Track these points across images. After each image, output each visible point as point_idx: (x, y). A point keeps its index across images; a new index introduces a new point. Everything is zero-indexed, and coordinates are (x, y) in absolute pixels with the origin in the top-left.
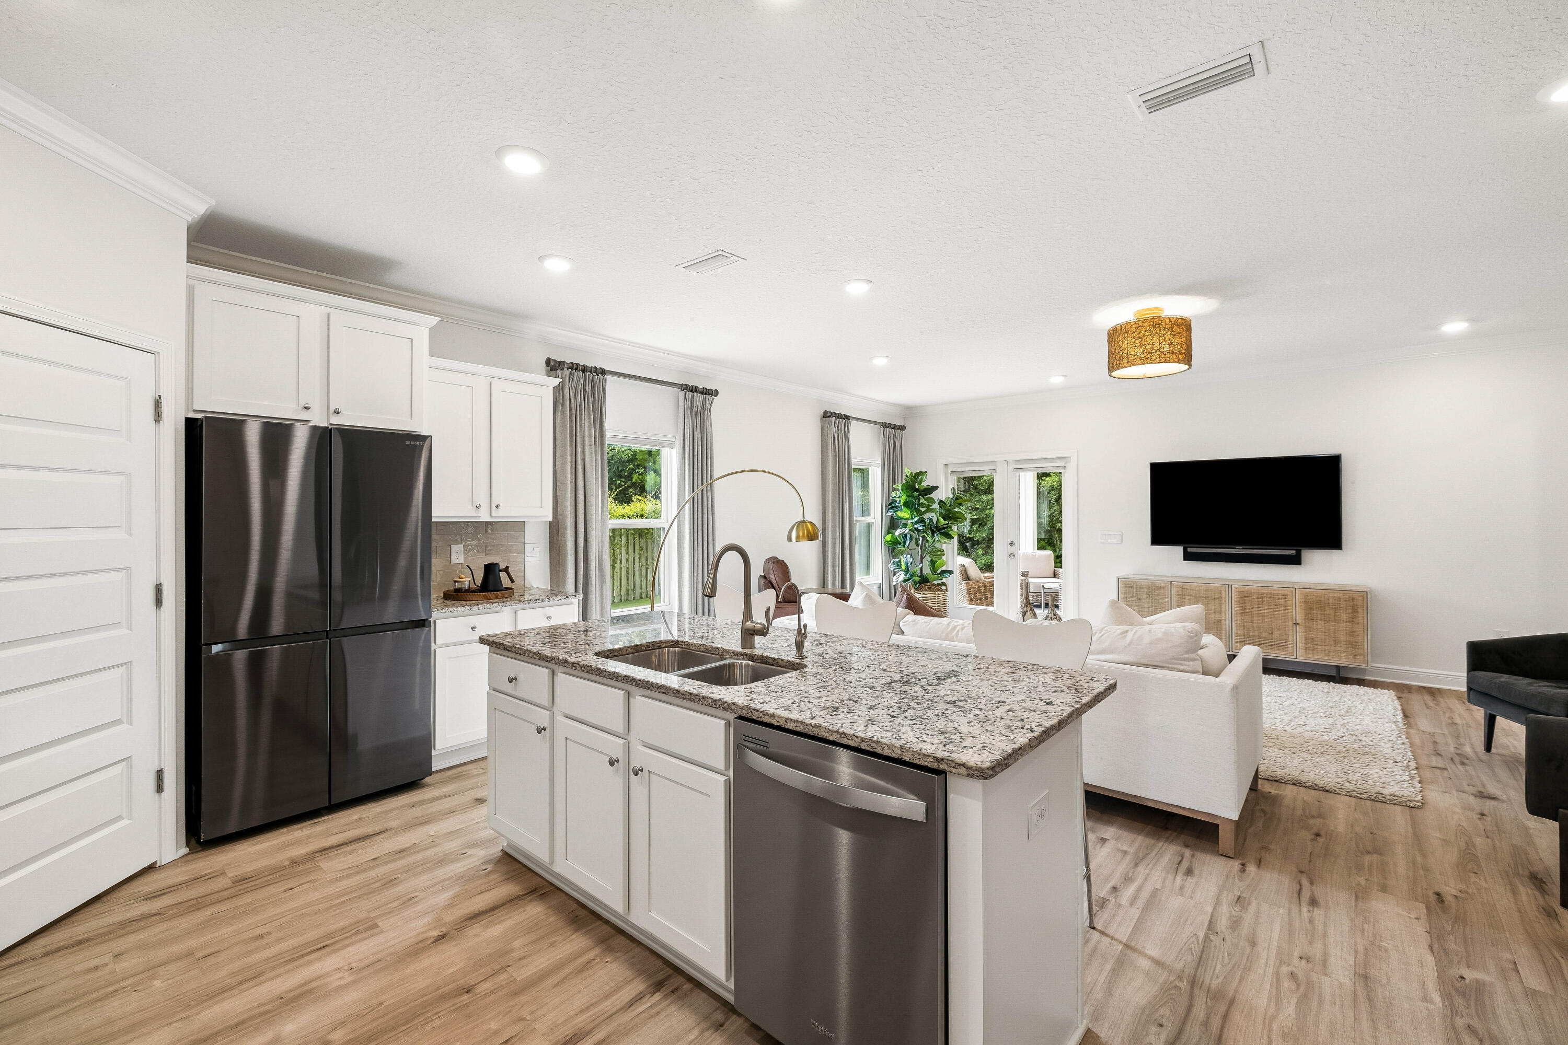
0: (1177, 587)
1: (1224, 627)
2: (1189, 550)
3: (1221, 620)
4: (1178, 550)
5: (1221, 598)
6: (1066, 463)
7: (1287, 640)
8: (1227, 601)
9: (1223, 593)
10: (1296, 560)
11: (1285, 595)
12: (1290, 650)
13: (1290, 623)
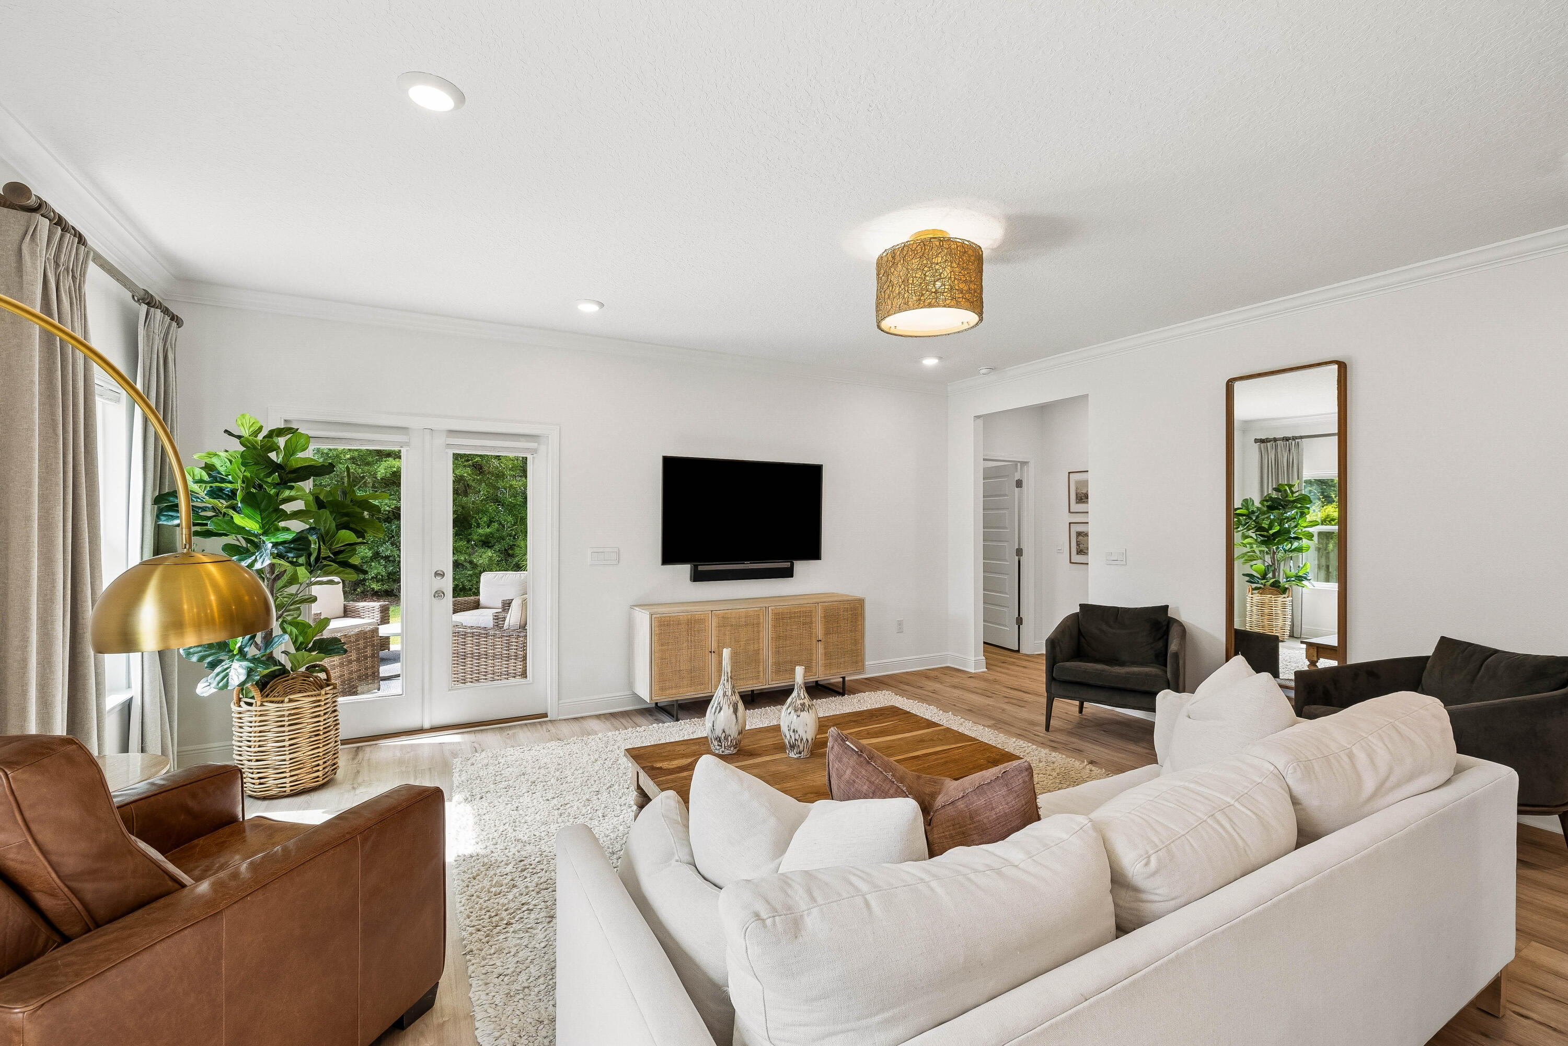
0: (717, 616)
1: (761, 657)
2: (700, 568)
3: (759, 650)
4: (685, 569)
5: (758, 624)
6: (538, 444)
7: (811, 660)
8: (765, 627)
9: (761, 617)
10: (788, 573)
11: (811, 611)
12: (814, 670)
13: (814, 641)
